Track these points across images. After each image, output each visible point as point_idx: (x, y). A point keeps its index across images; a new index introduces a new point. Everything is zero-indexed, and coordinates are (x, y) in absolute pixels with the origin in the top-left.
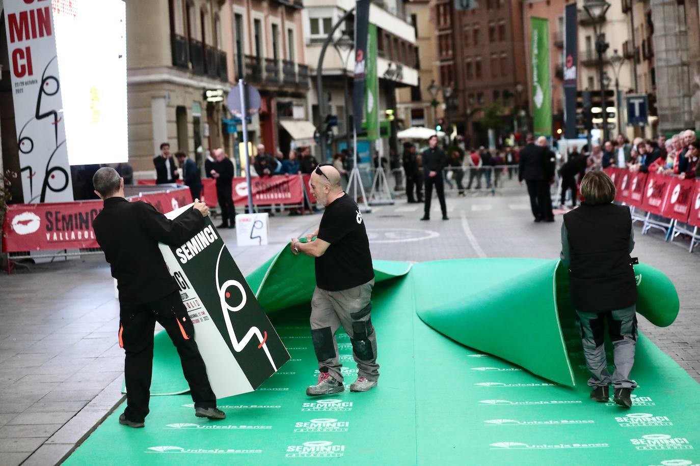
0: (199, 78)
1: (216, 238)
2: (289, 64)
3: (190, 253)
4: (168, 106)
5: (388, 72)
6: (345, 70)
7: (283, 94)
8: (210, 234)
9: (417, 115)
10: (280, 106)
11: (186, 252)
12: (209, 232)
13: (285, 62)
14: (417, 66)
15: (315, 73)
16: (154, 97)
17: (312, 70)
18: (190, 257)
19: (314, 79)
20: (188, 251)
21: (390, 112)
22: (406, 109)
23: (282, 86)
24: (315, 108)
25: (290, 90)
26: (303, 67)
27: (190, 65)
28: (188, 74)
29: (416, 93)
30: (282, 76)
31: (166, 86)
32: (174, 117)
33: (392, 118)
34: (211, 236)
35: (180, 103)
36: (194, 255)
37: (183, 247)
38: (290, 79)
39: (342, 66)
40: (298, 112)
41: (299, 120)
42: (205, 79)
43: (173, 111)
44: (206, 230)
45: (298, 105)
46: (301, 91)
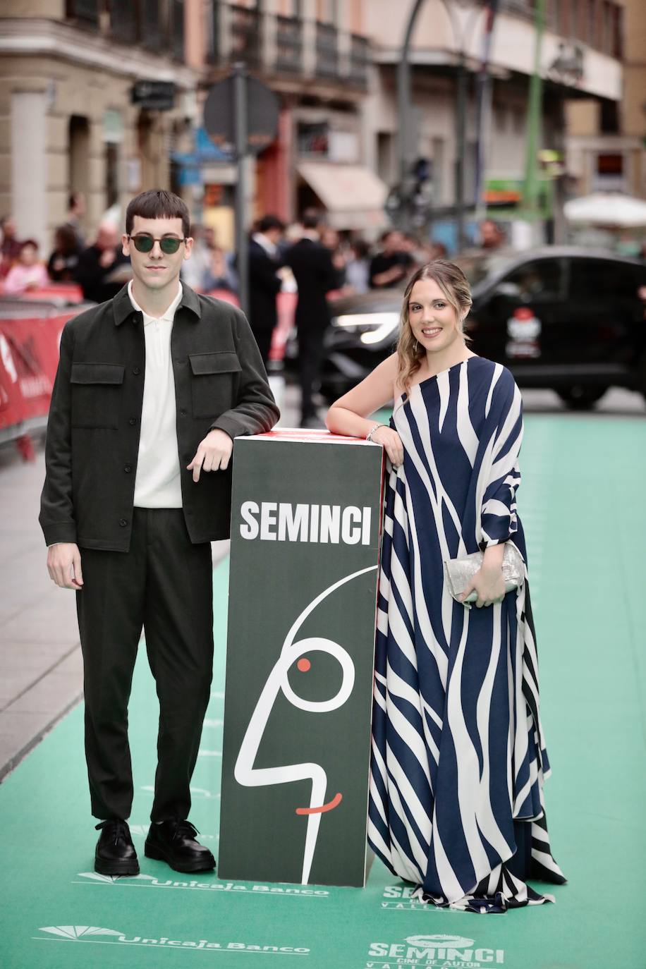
0: (124, 52)
1: (367, 541)
2: (327, 30)
4: (52, 113)
5: (557, 65)
6: (462, 55)
7: (309, 101)
9: (609, 165)
10: (304, 130)
12: (357, 519)
13: (320, 25)
14: (617, 53)
15: (391, 57)
16: (18, 91)
17: (380, 49)
19: (388, 71)
21: (549, 156)
22: (585, 151)
23: (309, 84)
24: (383, 139)
25: (327, 92)
26: (360, 40)
27: (105, 20)
28: (99, 42)
29: (609, 115)
30: (309, 60)
31: (48, 66)
32: (61, 139)
33: (555, 171)
34: (357, 531)
35: (78, 107)
36: (282, 537)
38: (328, 67)
39: (453, 45)
40: (341, 144)
41: (342, 164)
42: (136, 54)
43: (62, 125)
44: (352, 510)
45: (346, 130)
46: (351, 96)
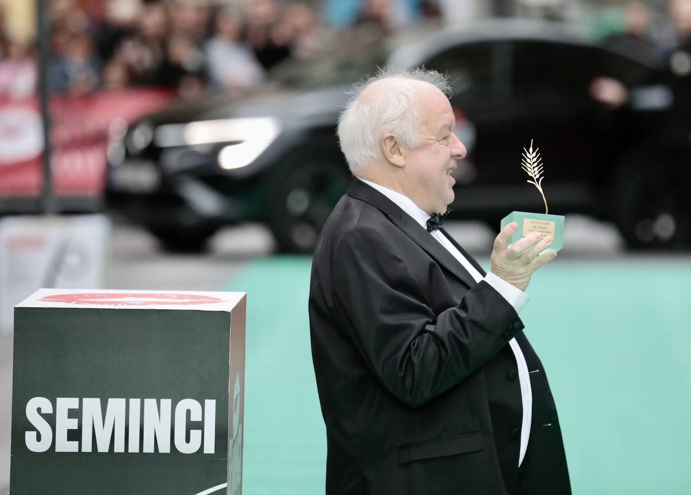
1: (210, 449)
3: (75, 435)
8: (192, 426)
11: (65, 424)
12: (196, 417)
18: (65, 446)
20: (73, 424)
34: (195, 434)
36: (87, 447)
37: (66, 404)
44: (189, 404)
